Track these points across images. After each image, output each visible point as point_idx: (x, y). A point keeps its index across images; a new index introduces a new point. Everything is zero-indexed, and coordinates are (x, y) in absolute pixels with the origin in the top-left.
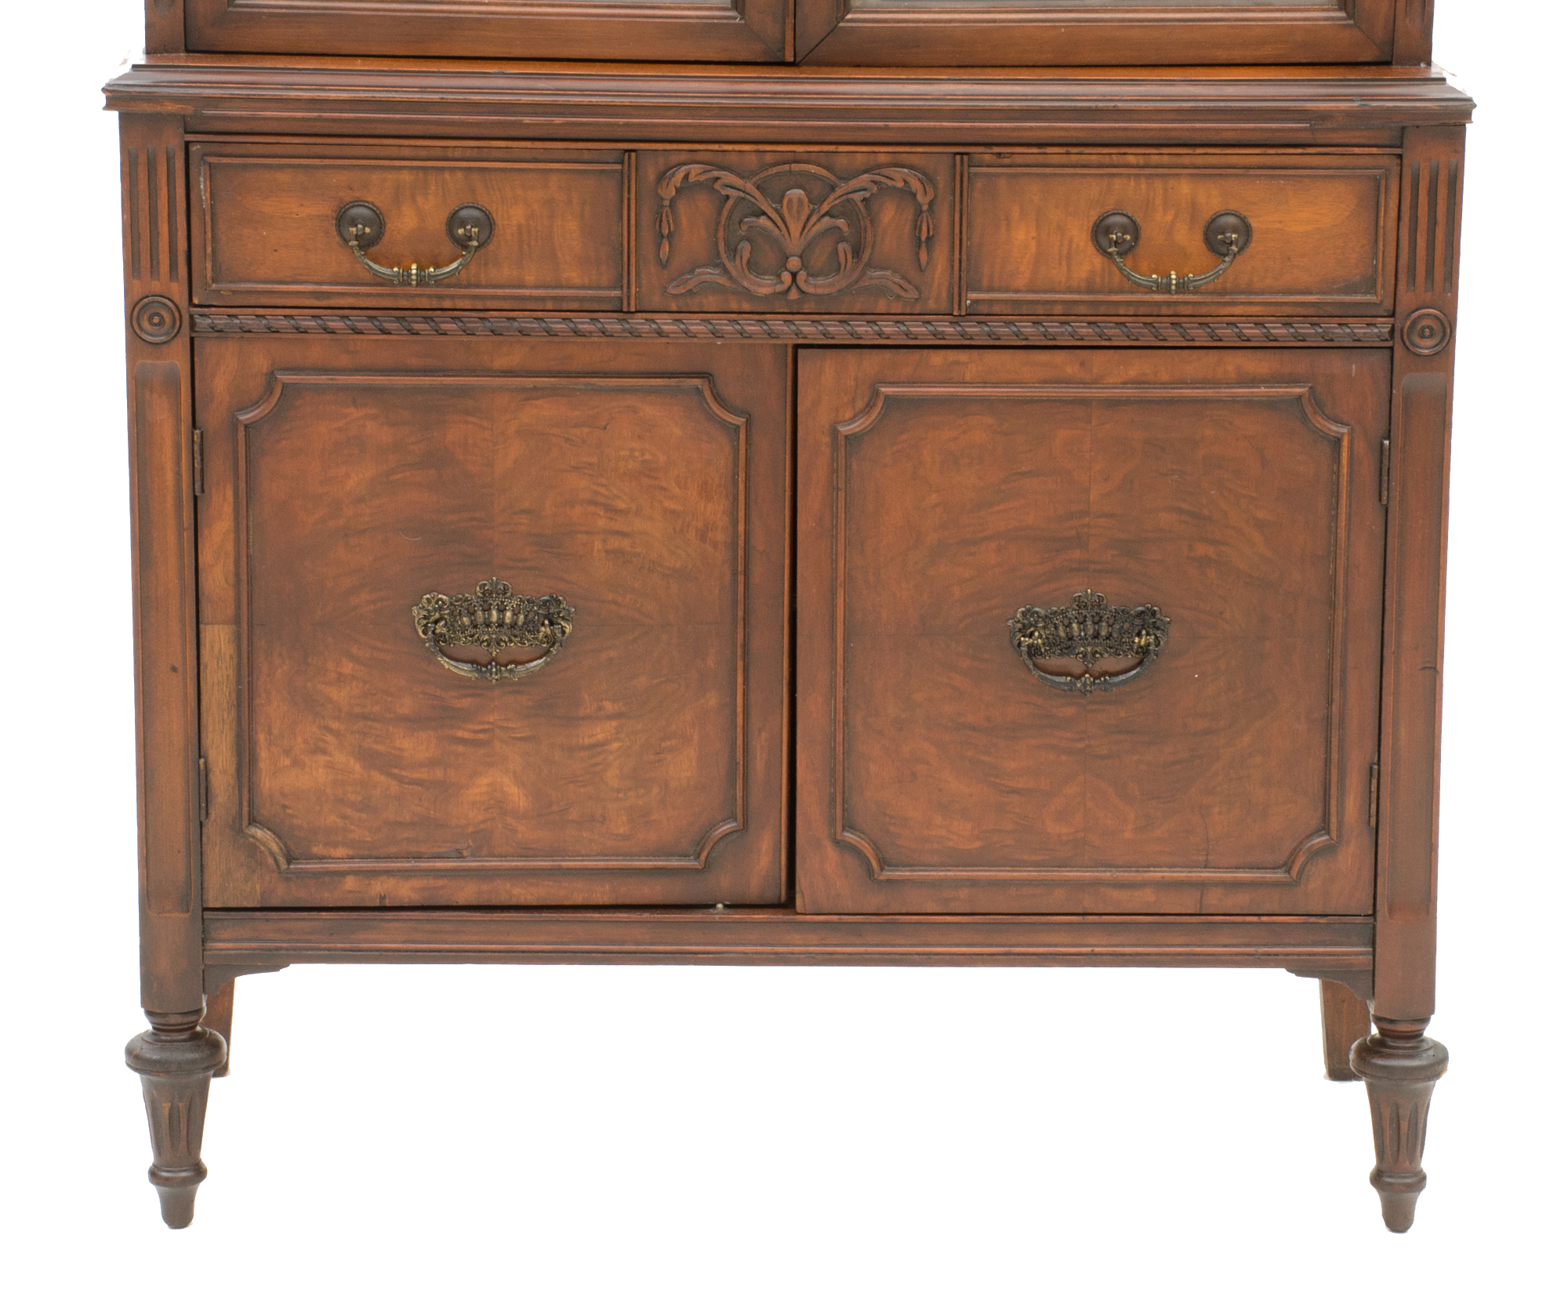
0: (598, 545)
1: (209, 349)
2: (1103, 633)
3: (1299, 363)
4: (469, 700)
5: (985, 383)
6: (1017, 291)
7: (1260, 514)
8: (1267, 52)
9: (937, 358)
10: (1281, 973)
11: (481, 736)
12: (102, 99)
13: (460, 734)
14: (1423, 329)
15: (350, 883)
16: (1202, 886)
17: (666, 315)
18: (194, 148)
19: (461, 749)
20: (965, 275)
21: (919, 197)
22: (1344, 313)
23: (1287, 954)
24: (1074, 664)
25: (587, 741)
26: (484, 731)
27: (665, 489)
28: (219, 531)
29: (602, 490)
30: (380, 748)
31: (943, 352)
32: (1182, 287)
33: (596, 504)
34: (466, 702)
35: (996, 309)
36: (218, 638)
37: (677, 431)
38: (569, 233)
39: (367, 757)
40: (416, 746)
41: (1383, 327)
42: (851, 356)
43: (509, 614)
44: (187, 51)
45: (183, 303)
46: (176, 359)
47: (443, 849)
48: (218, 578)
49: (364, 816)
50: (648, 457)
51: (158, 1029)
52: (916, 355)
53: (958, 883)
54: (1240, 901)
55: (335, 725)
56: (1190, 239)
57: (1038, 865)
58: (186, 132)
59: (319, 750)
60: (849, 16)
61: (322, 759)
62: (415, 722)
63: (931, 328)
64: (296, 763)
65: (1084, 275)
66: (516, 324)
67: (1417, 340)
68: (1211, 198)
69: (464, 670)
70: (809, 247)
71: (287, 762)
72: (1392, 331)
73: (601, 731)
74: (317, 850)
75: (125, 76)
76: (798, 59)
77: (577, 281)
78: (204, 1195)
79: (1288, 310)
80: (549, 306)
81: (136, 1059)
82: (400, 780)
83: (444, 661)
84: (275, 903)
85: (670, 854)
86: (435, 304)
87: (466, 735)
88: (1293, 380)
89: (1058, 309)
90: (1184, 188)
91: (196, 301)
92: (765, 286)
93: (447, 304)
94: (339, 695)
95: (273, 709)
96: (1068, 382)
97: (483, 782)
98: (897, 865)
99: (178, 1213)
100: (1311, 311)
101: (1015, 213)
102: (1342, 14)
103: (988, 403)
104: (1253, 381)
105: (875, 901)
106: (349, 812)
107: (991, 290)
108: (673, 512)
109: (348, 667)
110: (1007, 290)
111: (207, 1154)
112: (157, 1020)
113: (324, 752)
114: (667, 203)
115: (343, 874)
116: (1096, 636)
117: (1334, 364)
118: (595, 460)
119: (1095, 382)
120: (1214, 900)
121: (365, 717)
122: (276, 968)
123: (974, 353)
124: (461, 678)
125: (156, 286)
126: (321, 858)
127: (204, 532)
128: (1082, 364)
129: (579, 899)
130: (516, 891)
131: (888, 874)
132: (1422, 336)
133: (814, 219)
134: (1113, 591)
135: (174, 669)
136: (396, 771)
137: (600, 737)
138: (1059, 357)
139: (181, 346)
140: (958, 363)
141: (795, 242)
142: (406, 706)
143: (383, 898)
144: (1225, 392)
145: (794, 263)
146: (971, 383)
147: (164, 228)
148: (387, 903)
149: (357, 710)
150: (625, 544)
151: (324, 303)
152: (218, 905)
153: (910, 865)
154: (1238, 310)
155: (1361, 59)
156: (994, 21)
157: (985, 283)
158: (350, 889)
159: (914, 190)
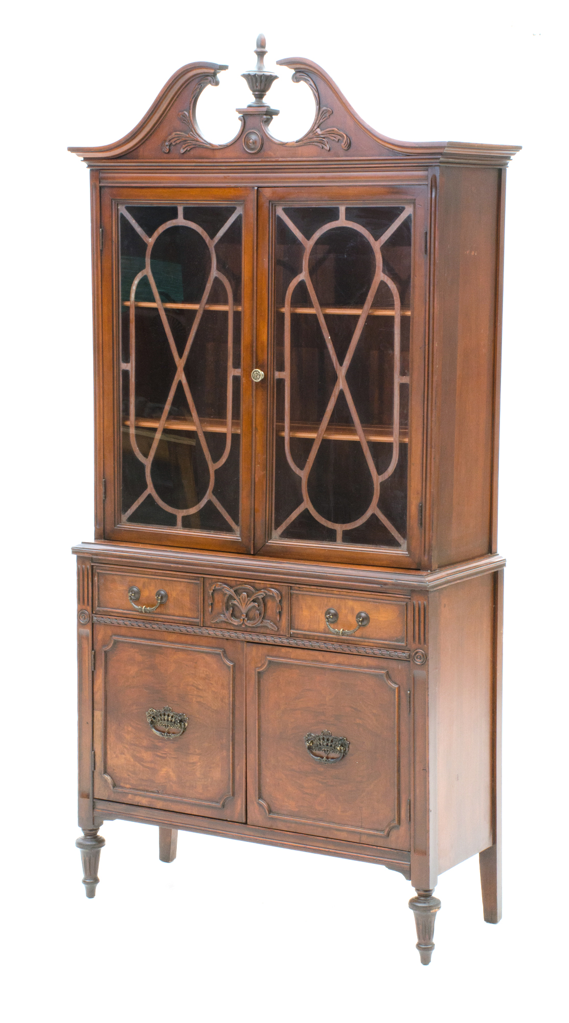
0: (194, 699)
1: (97, 627)
2: (329, 744)
3: (384, 663)
4: (161, 743)
5: (297, 659)
6: (305, 631)
7: (374, 711)
8: (384, 563)
9: (284, 650)
10: (383, 867)
11: (164, 755)
12: (71, 551)
13: (158, 754)
14: (418, 656)
15: (130, 796)
16: (360, 833)
17: (211, 628)
18: (95, 567)
19: (158, 758)
20: (291, 625)
21: (277, 599)
22: (395, 648)
23: (385, 861)
24: (322, 753)
25: (192, 761)
26: (165, 754)
27: (212, 684)
28: (99, 682)
29: (196, 682)
30: (138, 755)
31: (285, 648)
32: (343, 634)
33: (194, 686)
34: (160, 744)
35: (299, 636)
36: (99, 715)
37: (215, 666)
38: (186, 600)
39: (134, 756)
40: (147, 756)
41: (406, 654)
42: (260, 647)
43: (170, 717)
44: (105, 539)
45: (91, 613)
46: (88, 631)
47: (154, 790)
48: (99, 696)
49: (134, 776)
50: (208, 673)
51: (86, 835)
52: (277, 648)
53: (291, 822)
54: (371, 841)
55: (127, 746)
56: (352, 619)
57: (314, 819)
58: (92, 562)
59: (122, 753)
60: (269, 542)
61: (123, 756)
62: (147, 748)
63: (281, 640)
64: (117, 756)
65: (323, 628)
66: (172, 627)
67: (416, 659)
68: (358, 607)
69: (158, 733)
70: (249, 610)
71: (115, 756)
72: (410, 655)
73: (195, 759)
74: (122, 784)
75: (79, 545)
76: (255, 552)
77: (189, 616)
78: (99, 888)
79: (380, 645)
80: (181, 623)
81: (80, 845)
82: (143, 765)
83: (154, 730)
84: (111, 799)
85: (212, 801)
86: (152, 619)
87: (160, 754)
88: (382, 669)
89: (316, 638)
90: (350, 603)
91: (94, 612)
92: (235, 622)
93: (156, 619)
94: (128, 737)
95: (111, 738)
96: (320, 662)
97: (164, 770)
98: (274, 813)
99: (91, 894)
100: (387, 646)
101: (304, 607)
102: (407, 553)
103: (298, 666)
104: (370, 668)
105: (268, 824)
106: (130, 774)
107: (297, 629)
108: (214, 692)
109: (130, 729)
110: (302, 630)
111: (100, 875)
112: (85, 832)
113: (124, 754)
114: (211, 594)
115: (128, 793)
116: (327, 745)
117: (393, 664)
118: (194, 673)
119: (327, 662)
120: (364, 839)
121: (134, 745)
122: (112, 820)
123: (294, 649)
124: (157, 736)
125: (84, 607)
126: (122, 787)
127: (95, 682)
128: (323, 656)
129: (189, 812)
130: (172, 806)
131: (271, 815)
132: (417, 658)
133: (249, 603)
134: (335, 731)
135: (87, 723)
136: (142, 763)
137: (195, 760)
138: (317, 653)
139: (90, 625)
140: (289, 652)
141: (244, 610)
142: (145, 743)
143: (138, 803)
144: (362, 670)
145: (243, 616)
146: (293, 659)
147: (86, 590)
148: (139, 805)
149: (132, 742)
150: (201, 700)
151: (125, 616)
152: (97, 798)
153: (278, 814)
154: (366, 644)
155: (412, 568)
156: (309, 546)
157: (296, 627)
158: (129, 798)
159: (275, 595)
